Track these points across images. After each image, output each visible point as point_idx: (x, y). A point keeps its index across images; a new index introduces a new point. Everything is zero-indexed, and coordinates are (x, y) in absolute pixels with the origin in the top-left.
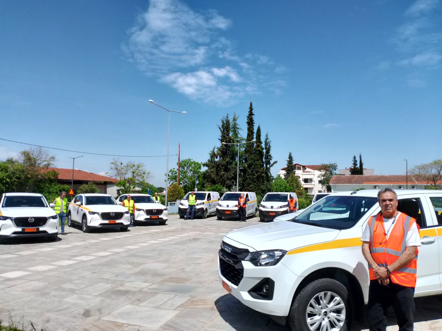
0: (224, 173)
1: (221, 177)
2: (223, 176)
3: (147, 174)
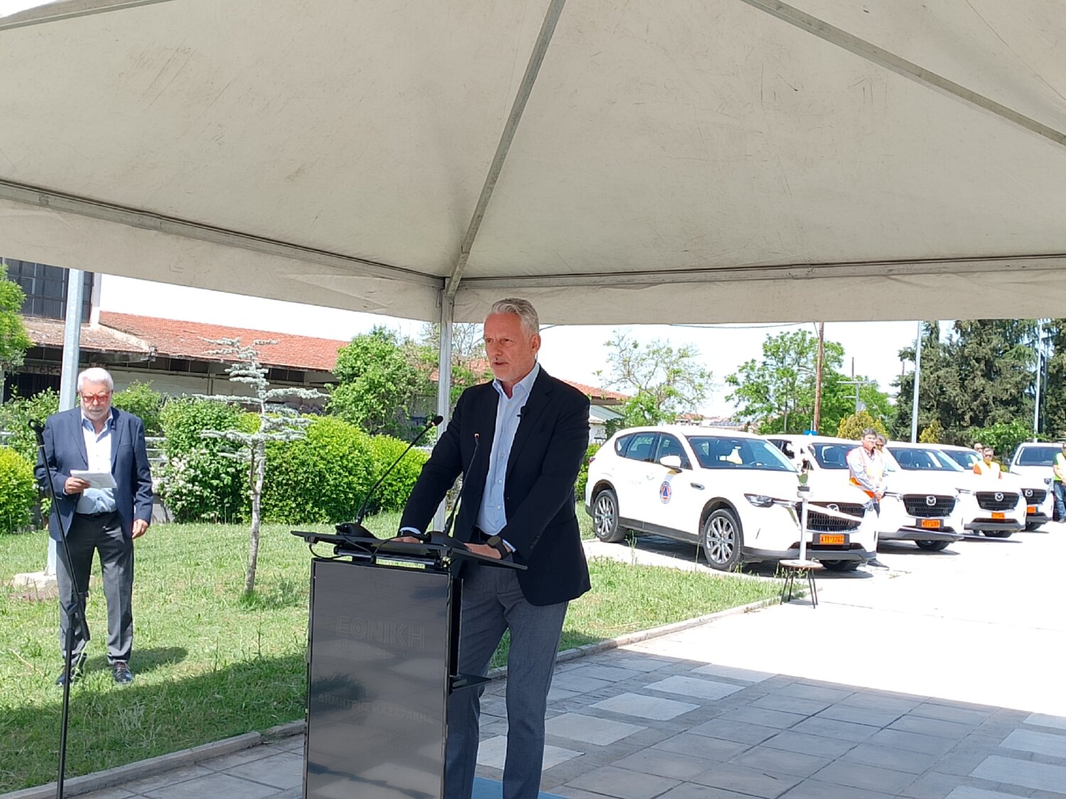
3: (706, 377)
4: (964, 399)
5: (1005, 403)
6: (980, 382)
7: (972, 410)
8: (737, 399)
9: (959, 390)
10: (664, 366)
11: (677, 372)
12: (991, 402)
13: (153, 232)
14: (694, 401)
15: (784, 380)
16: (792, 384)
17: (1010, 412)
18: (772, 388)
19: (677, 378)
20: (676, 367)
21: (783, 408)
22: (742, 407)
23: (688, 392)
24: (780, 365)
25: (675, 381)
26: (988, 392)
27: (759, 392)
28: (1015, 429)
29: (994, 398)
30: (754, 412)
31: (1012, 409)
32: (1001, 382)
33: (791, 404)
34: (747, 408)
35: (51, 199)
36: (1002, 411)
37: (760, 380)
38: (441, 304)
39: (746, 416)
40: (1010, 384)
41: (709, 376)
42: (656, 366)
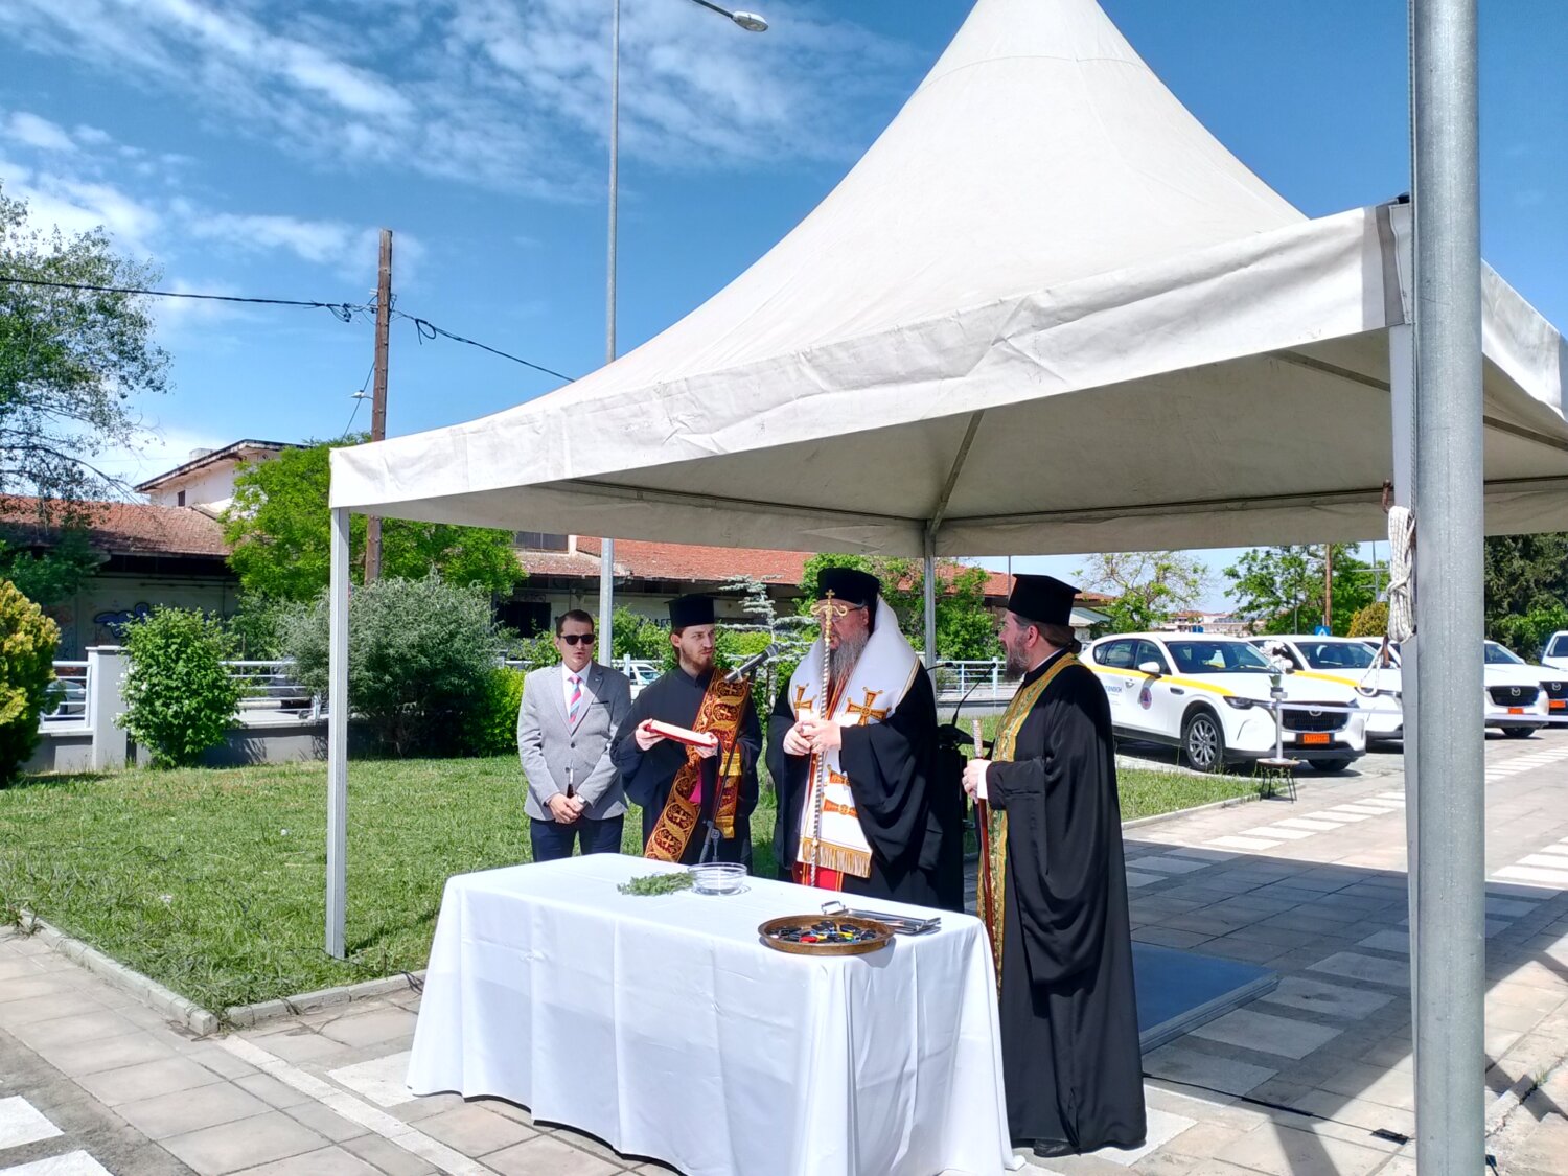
0: (1522, 563)
1: (1514, 578)
2: (1522, 574)
3: (1200, 572)
4: (1500, 583)
5: (1550, 586)
6: (1517, 564)
7: (1511, 595)
8: (1238, 595)
9: (1493, 574)
10: (1152, 562)
11: (1166, 569)
12: (1532, 585)
13: (709, 510)
14: (1189, 599)
15: (1292, 570)
16: (1301, 575)
17: (1555, 595)
18: (1278, 580)
19: (1167, 575)
20: (1165, 563)
21: (1293, 601)
22: (1245, 602)
23: (1181, 590)
24: (1286, 553)
25: (1165, 578)
26: (1529, 575)
27: (1264, 585)
28: (1557, 615)
29: (1535, 581)
30: (1259, 607)
31: (1558, 592)
32: (1544, 562)
33: (1302, 596)
34: (1251, 603)
35: (645, 494)
36: (1546, 596)
37: (1264, 572)
38: (924, 542)
39: (1249, 611)
40: (1554, 564)
41: (1204, 570)
42: (1143, 562)
